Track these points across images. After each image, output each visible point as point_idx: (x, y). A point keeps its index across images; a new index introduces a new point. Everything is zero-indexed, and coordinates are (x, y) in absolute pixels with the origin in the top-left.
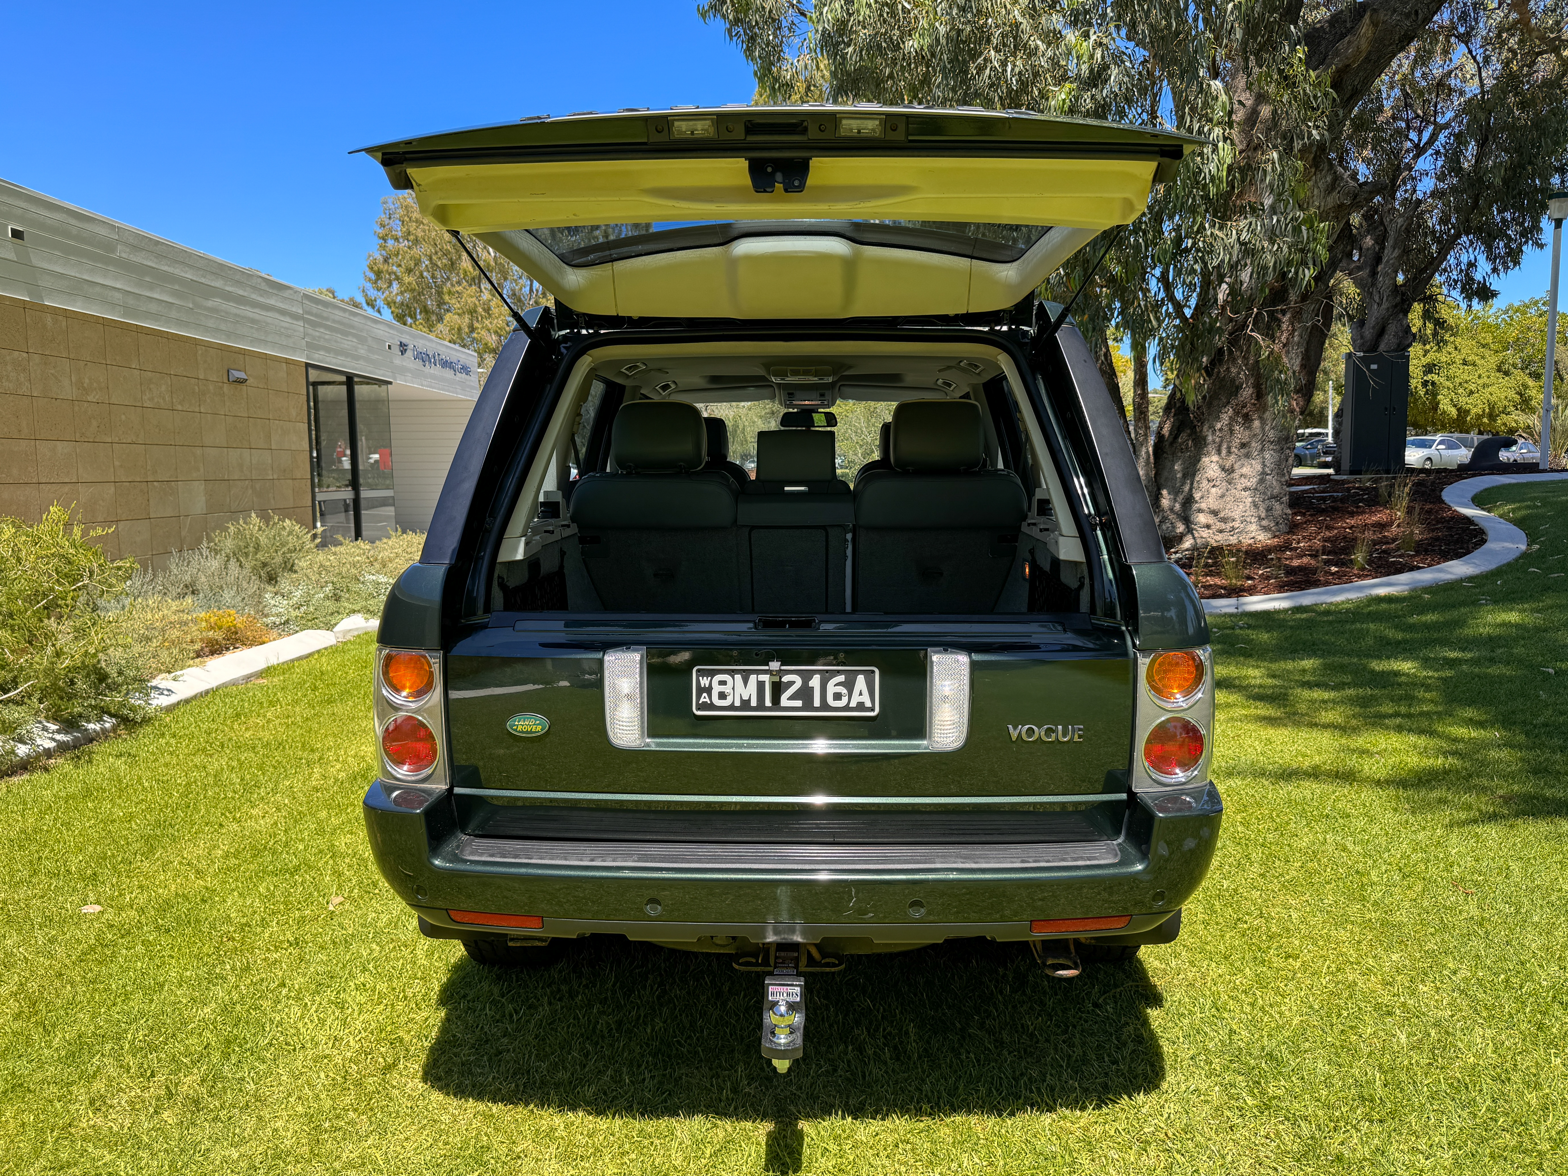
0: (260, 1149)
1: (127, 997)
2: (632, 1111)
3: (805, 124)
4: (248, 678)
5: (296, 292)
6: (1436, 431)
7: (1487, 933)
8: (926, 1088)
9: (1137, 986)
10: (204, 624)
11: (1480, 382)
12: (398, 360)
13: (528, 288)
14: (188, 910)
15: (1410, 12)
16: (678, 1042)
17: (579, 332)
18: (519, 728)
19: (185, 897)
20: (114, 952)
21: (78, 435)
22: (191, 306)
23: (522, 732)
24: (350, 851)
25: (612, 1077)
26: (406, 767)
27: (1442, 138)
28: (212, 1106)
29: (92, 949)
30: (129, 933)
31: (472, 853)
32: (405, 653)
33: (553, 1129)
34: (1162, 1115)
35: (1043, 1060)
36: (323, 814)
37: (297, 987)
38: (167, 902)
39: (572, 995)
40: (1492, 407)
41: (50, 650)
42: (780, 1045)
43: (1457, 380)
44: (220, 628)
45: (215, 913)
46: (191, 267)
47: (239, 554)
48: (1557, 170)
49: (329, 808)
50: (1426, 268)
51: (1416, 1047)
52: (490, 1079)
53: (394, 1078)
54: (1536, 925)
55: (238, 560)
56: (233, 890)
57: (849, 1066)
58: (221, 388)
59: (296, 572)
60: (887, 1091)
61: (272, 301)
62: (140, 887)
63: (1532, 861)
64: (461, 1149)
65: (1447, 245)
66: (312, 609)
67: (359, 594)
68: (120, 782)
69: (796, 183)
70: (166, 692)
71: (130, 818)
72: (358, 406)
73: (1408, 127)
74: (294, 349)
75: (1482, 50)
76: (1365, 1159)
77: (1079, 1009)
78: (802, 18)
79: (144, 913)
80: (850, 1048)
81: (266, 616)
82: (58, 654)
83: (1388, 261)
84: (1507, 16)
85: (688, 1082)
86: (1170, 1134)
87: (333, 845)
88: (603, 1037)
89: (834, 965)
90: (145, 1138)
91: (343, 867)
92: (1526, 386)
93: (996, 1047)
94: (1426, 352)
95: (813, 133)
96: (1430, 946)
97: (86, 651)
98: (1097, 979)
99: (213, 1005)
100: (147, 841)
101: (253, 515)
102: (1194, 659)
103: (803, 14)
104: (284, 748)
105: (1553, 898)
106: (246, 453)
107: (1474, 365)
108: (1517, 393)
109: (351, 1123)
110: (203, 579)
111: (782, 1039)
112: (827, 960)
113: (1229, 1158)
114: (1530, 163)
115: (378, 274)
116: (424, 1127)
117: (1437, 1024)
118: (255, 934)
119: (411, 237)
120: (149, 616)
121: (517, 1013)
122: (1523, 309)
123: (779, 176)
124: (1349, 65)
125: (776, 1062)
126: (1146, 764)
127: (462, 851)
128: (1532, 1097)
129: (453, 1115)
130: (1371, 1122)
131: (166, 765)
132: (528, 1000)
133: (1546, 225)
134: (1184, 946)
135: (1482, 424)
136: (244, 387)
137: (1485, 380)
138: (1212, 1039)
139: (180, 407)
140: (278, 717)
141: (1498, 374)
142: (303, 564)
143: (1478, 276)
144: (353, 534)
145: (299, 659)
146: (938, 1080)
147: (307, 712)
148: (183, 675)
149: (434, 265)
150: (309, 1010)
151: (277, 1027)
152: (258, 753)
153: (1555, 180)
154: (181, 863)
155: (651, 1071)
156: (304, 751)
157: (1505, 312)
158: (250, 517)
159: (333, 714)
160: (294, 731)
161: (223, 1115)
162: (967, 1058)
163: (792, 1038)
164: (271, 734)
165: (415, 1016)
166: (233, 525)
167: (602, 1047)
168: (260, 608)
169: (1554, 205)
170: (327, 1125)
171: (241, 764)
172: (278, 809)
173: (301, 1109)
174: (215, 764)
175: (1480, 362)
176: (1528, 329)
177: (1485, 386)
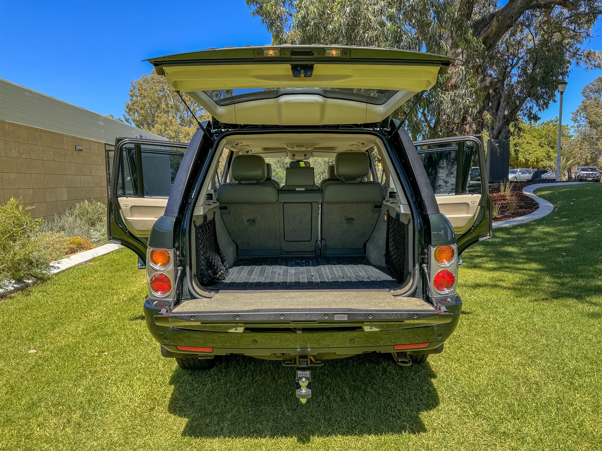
0: (105, 442)
3: (313, 52)
4: (86, 262)
5: (101, 117)
6: (518, 167)
7: (550, 350)
8: (354, 411)
9: (427, 372)
10: (69, 242)
11: (533, 150)
15: (510, 17)
16: (260, 397)
17: (221, 130)
20: (42, 368)
21: (18, 171)
25: (237, 411)
26: (159, 293)
27: (520, 62)
28: (85, 426)
29: (34, 367)
30: (48, 360)
32: (159, 250)
34: (440, 419)
35: (395, 400)
36: (119, 313)
37: (114, 379)
38: (62, 348)
39: (219, 380)
40: (537, 159)
41: (12, 252)
42: (303, 393)
43: (525, 149)
44: (75, 243)
46: (62, 107)
47: (80, 215)
48: (561, 74)
49: (121, 311)
50: (515, 109)
52: (191, 412)
53: (154, 413)
54: (567, 346)
55: (80, 217)
58: (73, 153)
59: (102, 222)
60: (339, 413)
62: (51, 343)
63: (563, 323)
65: (522, 101)
68: (40, 302)
69: (309, 74)
70: (57, 268)
71: (45, 316)
73: (508, 58)
74: (100, 138)
75: (534, 31)
76: (514, 433)
77: (407, 381)
78: (290, 17)
79: (53, 352)
80: (324, 397)
81: (91, 239)
82: (15, 254)
83: (502, 107)
84: (542, 19)
85: (265, 411)
86: (443, 426)
88: (232, 395)
89: (320, 364)
90: (60, 439)
91: (128, 333)
92: (549, 151)
93: (378, 396)
94: (514, 139)
95: (316, 55)
97: (25, 253)
98: (412, 370)
99: (83, 387)
100: (52, 325)
101: (86, 201)
102: (451, 248)
103: (291, 15)
104: (102, 288)
105: (572, 336)
106: (83, 177)
107: (531, 143)
108: (547, 154)
109: (139, 431)
110: (67, 225)
111: (304, 391)
112: (317, 362)
113: (465, 434)
114: (552, 71)
115: (130, 110)
116: (167, 431)
117: (535, 383)
119: (143, 96)
121: (199, 387)
122: (548, 124)
123: (302, 71)
124: (489, 36)
125: (301, 400)
126: (434, 287)
128: (571, 409)
129: (177, 426)
130: (515, 419)
131: (57, 296)
132: (202, 382)
133: (557, 94)
134: (443, 356)
135: (534, 165)
136: (81, 152)
137: (535, 149)
138: (456, 390)
139: (57, 160)
140: (98, 277)
141: (539, 147)
142: (105, 218)
143: (534, 112)
145: (105, 255)
146: (358, 408)
147: (110, 275)
148: (61, 261)
149: (151, 106)
150: (119, 388)
151: (108, 395)
152: (92, 291)
153: (560, 77)
154: (65, 333)
155: (251, 408)
156: (110, 289)
157: (542, 125)
158: (85, 201)
159: (120, 276)
160: (106, 282)
161: (90, 429)
162: (368, 400)
163: (307, 391)
164: (97, 284)
165: (160, 389)
166: (78, 204)
167: (232, 399)
168: (89, 236)
169: (560, 87)
170: (130, 432)
171: (86, 295)
172: (102, 312)
173: (119, 426)
174: (77, 294)
175: (533, 143)
176: (550, 131)
177: (535, 151)
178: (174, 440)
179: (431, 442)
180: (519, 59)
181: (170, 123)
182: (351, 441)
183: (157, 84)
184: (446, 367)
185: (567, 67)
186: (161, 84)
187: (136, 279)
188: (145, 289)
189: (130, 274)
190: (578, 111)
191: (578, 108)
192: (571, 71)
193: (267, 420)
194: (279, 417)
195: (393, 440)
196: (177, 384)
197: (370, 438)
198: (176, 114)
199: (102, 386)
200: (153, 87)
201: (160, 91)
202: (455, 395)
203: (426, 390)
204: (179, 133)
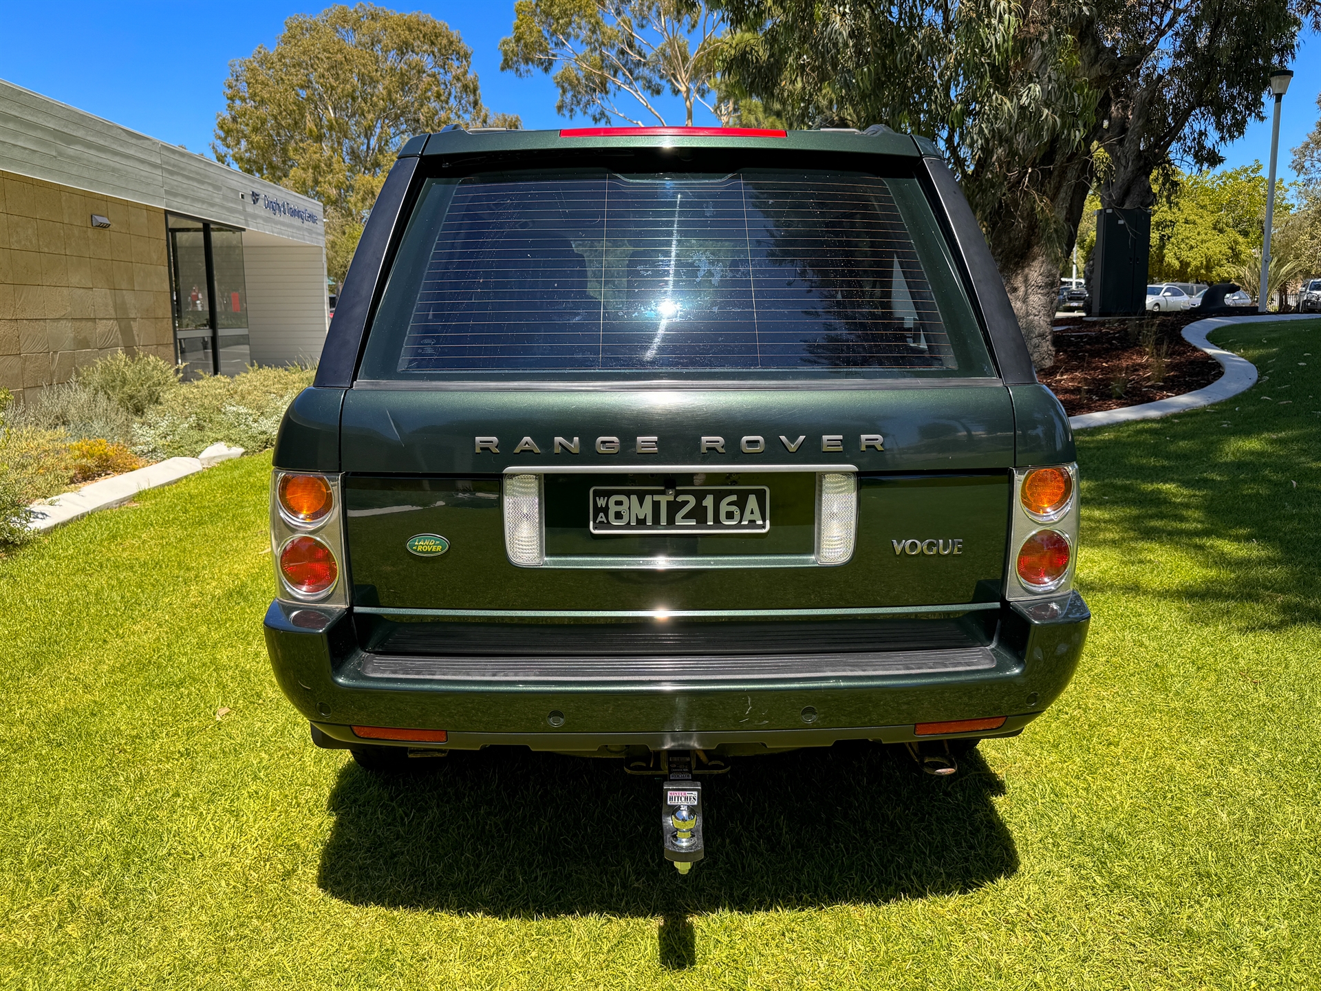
0: (168, 960)
1: (23, 811)
2: (528, 908)
4: (121, 502)
5: (154, 143)
6: (1161, 281)
7: (1280, 718)
8: (804, 877)
9: (980, 775)
10: (76, 452)
11: (1199, 238)
12: (250, 209)
13: (365, 146)
14: (79, 724)
16: (565, 840)
18: (420, 549)
19: (75, 712)
20: (7, 766)
22: (54, 154)
23: (423, 552)
24: (232, 664)
25: (505, 877)
26: (304, 588)
27: (1181, 20)
28: (115, 918)
30: (21, 748)
31: (374, 671)
32: (301, 476)
33: (454, 930)
34: (1022, 897)
35: (906, 847)
36: (204, 629)
37: (191, 796)
38: (57, 716)
39: (459, 797)
40: (1208, 261)
42: (682, 848)
43: (1180, 237)
44: (92, 456)
45: (105, 725)
46: (54, 116)
47: (107, 388)
48: (1277, 50)
49: (208, 623)
50: (1165, 137)
51: (1239, 825)
52: (389, 882)
53: (294, 884)
55: (106, 393)
56: (121, 704)
57: (727, 857)
58: (85, 232)
59: (161, 404)
60: (767, 882)
61: (131, 152)
62: (30, 702)
64: (366, 953)
65: (1182, 117)
66: (177, 438)
67: (221, 424)
70: (40, 516)
71: (16, 635)
72: (214, 250)
73: (1152, 12)
74: (154, 196)
76: (1213, 933)
79: (34, 728)
80: (728, 841)
81: (134, 445)
83: (1132, 132)
85: (578, 878)
86: (1032, 914)
87: (215, 658)
88: (492, 837)
89: (721, 768)
90: (51, 954)
91: (226, 678)
92: (1236, 242)
93: (862, 836)
96: (1234, 731)
99: (110, 816)
100: (33, 658)
101: (120, 351)
102: (1062, 475)
104: (161, 567)
106: (110, 293)
107: (1194, 223)
108: (1231, 248)
109: (256, 930)
110: (73, 411)
111: (684, 843)
112: (713, 763)
113: (1089, 937)
114: (1256, 44)
115: (228, 132)
116: (328, 932)
117: (1251, 802)
118: (146, 746)
119: (258, 98)
120: (24, 444)
121: (407, 815)
122: (1234, 177)
125: (677, 865)
126: (1019, 576)
127: (364, 669)
129: (355, 919)
132: (416, 803)
133: (1267, 99)
135: (1200, 274)
136: (107, 232)
137: (1203, 236)
138: (1056, 823)
139: (46, 250)
140: (153, 538)
141: (1214, 232)
142: (168, 396)
143: (1208, 144)
144: (212, 369)
145: (169, 484)
146: (813, 870)
147: (180, 534)
148: (59, 500)
149: (279, 124)
150: (204, 820)
151: (174, 836)
152: (136, 572)
153: (1275, 60)
154: (68, 678)
155: (541, 869)
156: (181, 570)
157: (1221, 178)
158: (117, 353)
159: (205, 535)
160: (170, 551)
161: (127, 927)
162: (837, 847)
163: (693, 842)
164: (148, 555)
165: (309, 822)
166: (101, 360)
167: (493, 847)
168: (129, 437)
169: (1275, 81)
170: (232, 934)
171: (120, 583)
172: (160, 625)
173: (204, 918)
174: (96, 583)
175: (1199, 221)
176: (1239, 193)
177: (1203, 242)
178: (346, 954)
179: (1005, 957)
180: (1178, 12)
181: (326, 165)
182: (802, 956)
183: (293, 70)
184: (1026, 764)
185: (1293, 35)
186: (302, 71)
187: (246, 544)
188: (268, 567)
189: (231, 532)
190: (1307, 146)
191: (1307, 139)
192: (1302, 44)
193: (584, 902)
194: (615, 894)
195: (910, 953)
196: (351, 808)
197: (850, 947)
198: (340, 144)
199: (162, 814)
200: (283, 77)
201: (302, 87)
202: (1056, 834)
203: (982, 823)
204: (347, 192)
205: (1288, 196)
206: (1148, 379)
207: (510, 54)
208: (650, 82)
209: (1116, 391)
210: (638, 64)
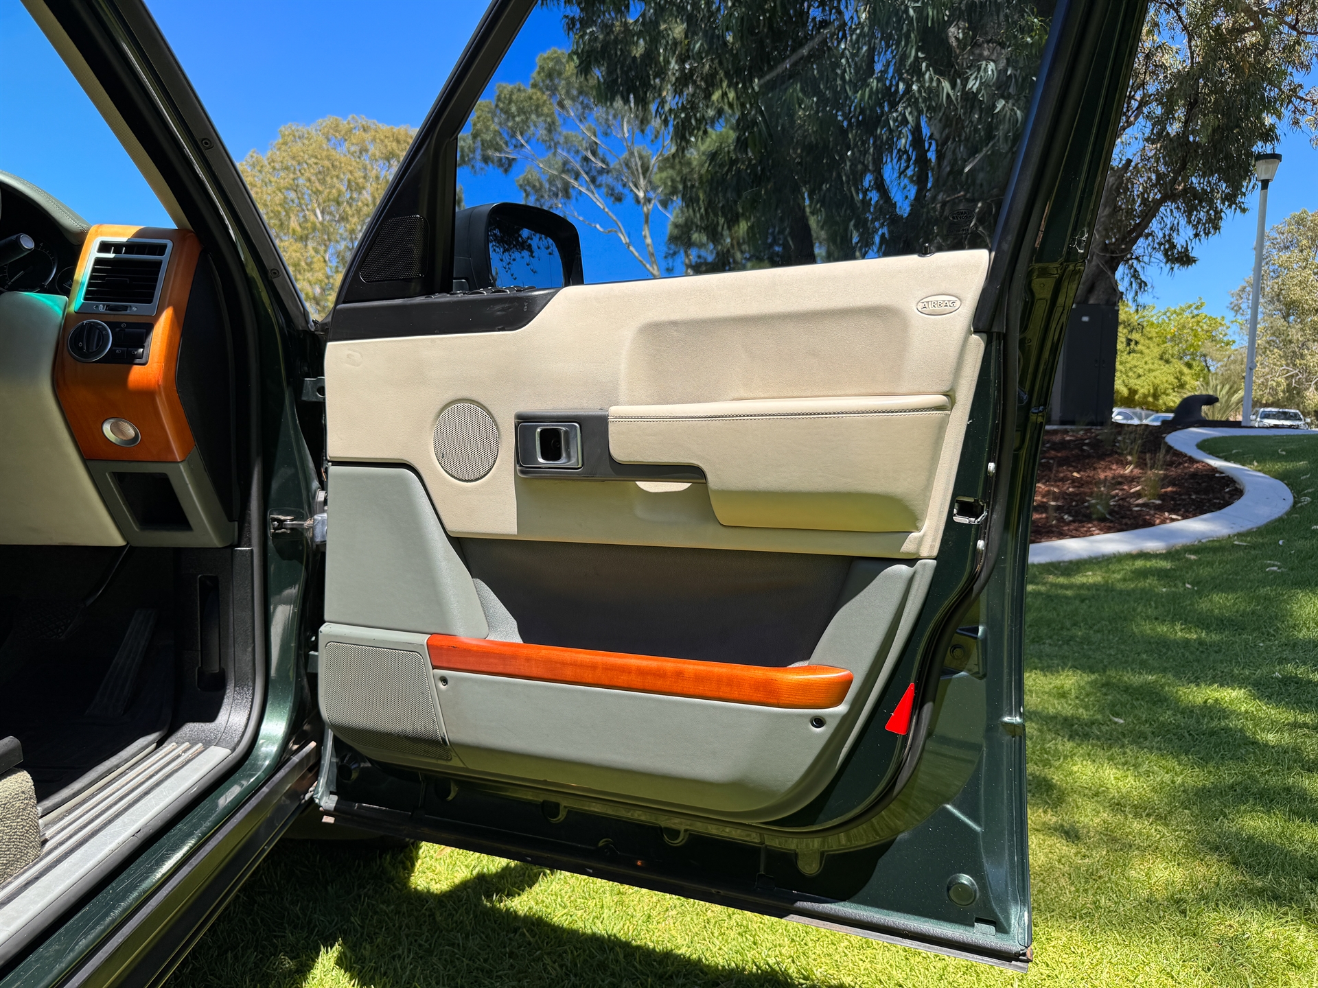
11: (1147, 367)
40: (1156, 389)
50: (1129, 234)
65: (1151, 210)
92: (1182, 373)
108: (1177, 378)
133: (1250, 188)
141: (1160, 362)
143: (1180, 242)
169: (1260, 167)
175: (1146, 351)
176: (1184, 327)
177: (1150, 371)
186: (290, 174)
205: (1229, 332)
206: (1138, 495)
207: (466, 150)
208: (613, 189)
209: (1098, 510)
210: (601, 172)
